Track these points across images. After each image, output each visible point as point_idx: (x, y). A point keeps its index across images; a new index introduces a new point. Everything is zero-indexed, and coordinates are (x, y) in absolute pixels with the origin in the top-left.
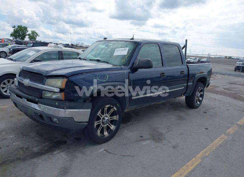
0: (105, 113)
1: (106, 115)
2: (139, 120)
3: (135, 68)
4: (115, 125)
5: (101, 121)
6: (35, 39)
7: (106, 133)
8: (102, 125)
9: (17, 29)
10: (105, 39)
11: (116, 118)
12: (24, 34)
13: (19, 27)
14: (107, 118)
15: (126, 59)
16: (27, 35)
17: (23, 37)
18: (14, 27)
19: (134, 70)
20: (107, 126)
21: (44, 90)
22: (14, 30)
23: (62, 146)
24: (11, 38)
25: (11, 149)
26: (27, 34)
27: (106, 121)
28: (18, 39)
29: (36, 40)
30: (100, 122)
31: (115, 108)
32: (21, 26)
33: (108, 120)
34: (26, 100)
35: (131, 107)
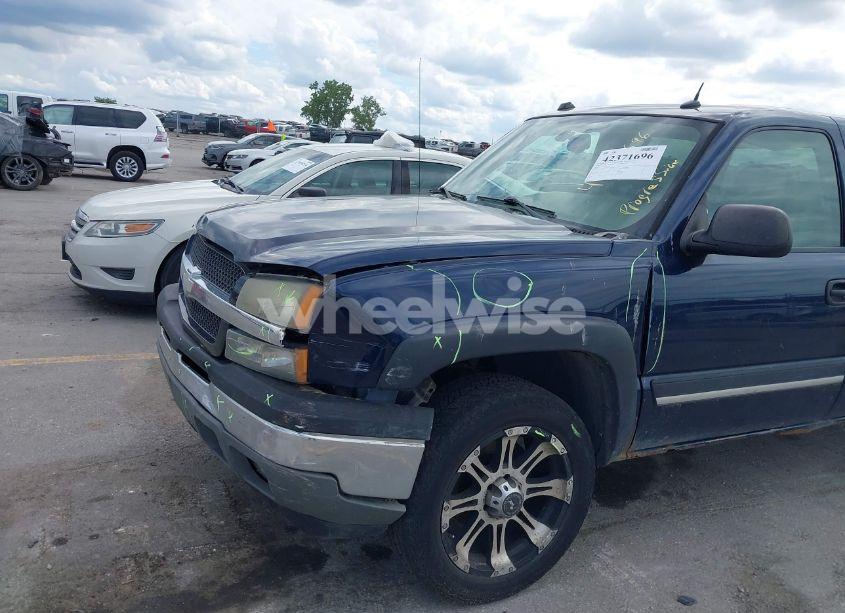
0: (506, 460)
1: (510, 470)
2: (684, 496)
3: (689, 248)
4: (550, 524)
5: (480, 496)
6: (372, 123)
7: (501, 560)
8: (482, 515)
9: (322, 91)
10: (566, 107)
11: (559, 489)
12: (341, 107)
13: (328, 85)
14: (512, 490)
15: (644, 201)
16: (347, 111)
17: (338, 118)
18: (314, 86)
19: (682, 256)
20: (512, 523)
21: (231, 327)
22: (314, 95)
23: (296, 580)
24: (304, 121)
25: (97, 556)
26: (350, 107)
27: (506, 505)
28: (322, 125)
29: (374, 128)
30: (474, 502)
31: (558, 446)
32: (336, 83)
33: (513, 497)
34: (180, 356)
35: (649, 443)
